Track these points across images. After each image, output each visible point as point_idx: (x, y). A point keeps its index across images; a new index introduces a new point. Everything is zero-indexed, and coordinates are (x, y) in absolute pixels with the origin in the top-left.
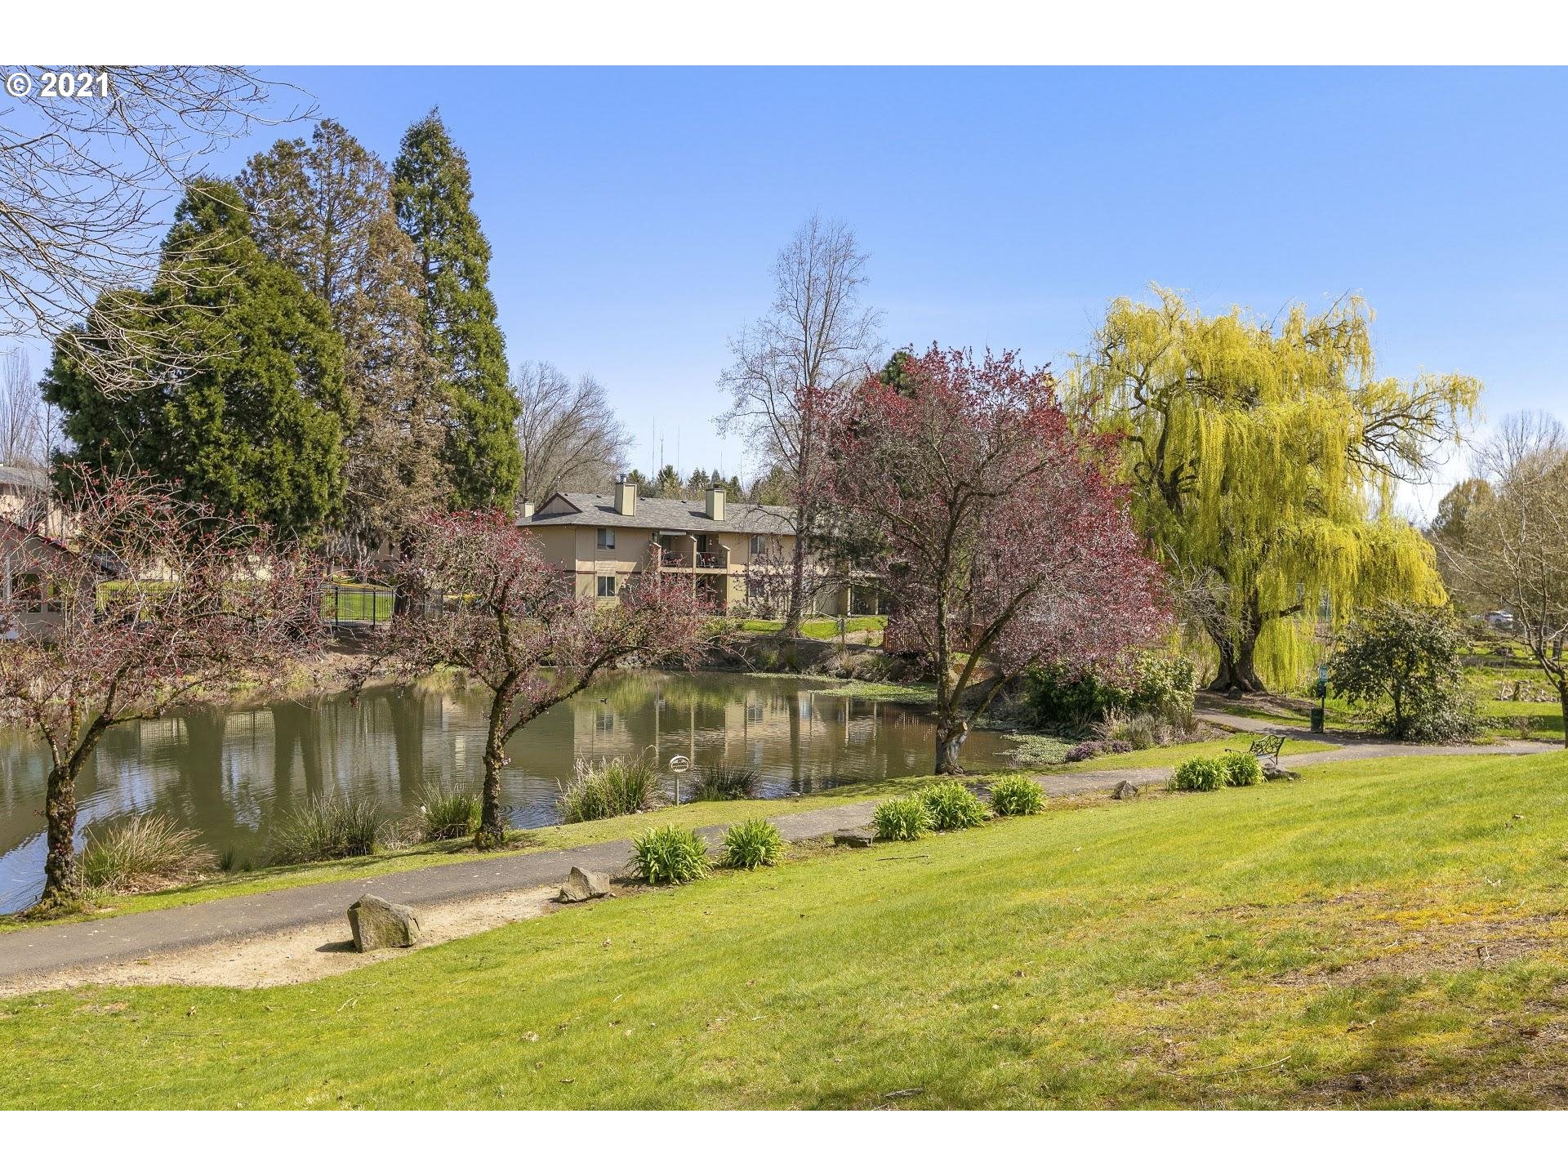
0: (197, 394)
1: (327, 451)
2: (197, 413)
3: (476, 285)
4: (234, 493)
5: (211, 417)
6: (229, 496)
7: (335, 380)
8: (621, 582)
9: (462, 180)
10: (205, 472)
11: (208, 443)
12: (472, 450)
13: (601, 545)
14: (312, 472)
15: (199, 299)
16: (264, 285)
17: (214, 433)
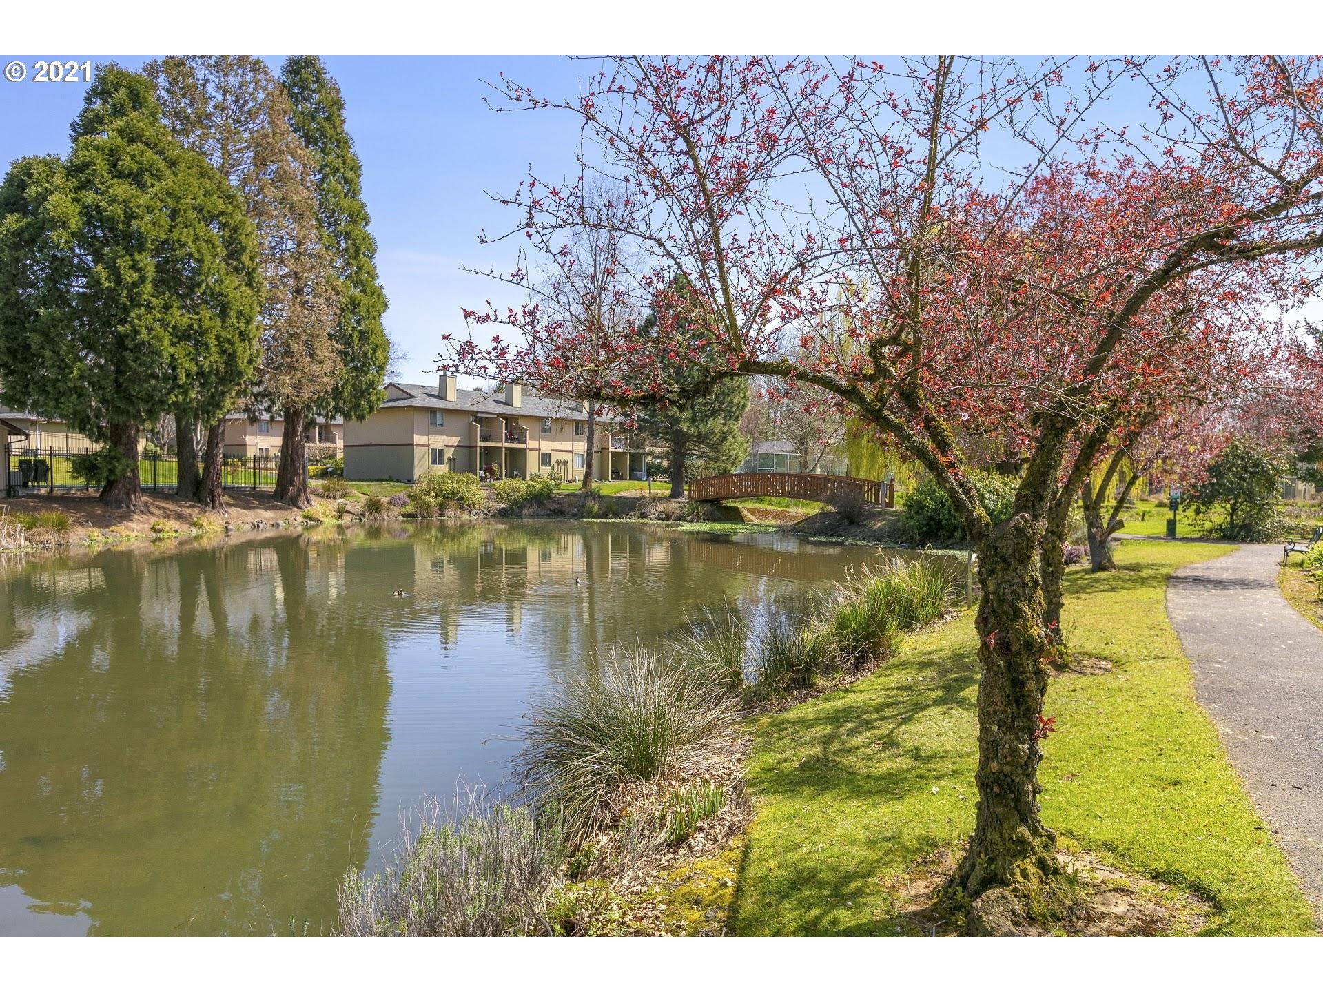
0: (128, 257)
1: (249, 322)
2: (129, 276)
3: (354, 193)
4: (165, 354)
5: (142, 280)
6: (161, 357)
7: (252, 259)
8: (449, 453)
9: (338, 104)
10: (136, 332)
11: (139, 305)
12: (356, 334)
13: (434, 424)
14: (237, 339)
15: (120, 173)
16: (182, 166)
17: (146, 296)
